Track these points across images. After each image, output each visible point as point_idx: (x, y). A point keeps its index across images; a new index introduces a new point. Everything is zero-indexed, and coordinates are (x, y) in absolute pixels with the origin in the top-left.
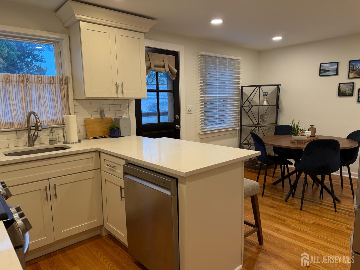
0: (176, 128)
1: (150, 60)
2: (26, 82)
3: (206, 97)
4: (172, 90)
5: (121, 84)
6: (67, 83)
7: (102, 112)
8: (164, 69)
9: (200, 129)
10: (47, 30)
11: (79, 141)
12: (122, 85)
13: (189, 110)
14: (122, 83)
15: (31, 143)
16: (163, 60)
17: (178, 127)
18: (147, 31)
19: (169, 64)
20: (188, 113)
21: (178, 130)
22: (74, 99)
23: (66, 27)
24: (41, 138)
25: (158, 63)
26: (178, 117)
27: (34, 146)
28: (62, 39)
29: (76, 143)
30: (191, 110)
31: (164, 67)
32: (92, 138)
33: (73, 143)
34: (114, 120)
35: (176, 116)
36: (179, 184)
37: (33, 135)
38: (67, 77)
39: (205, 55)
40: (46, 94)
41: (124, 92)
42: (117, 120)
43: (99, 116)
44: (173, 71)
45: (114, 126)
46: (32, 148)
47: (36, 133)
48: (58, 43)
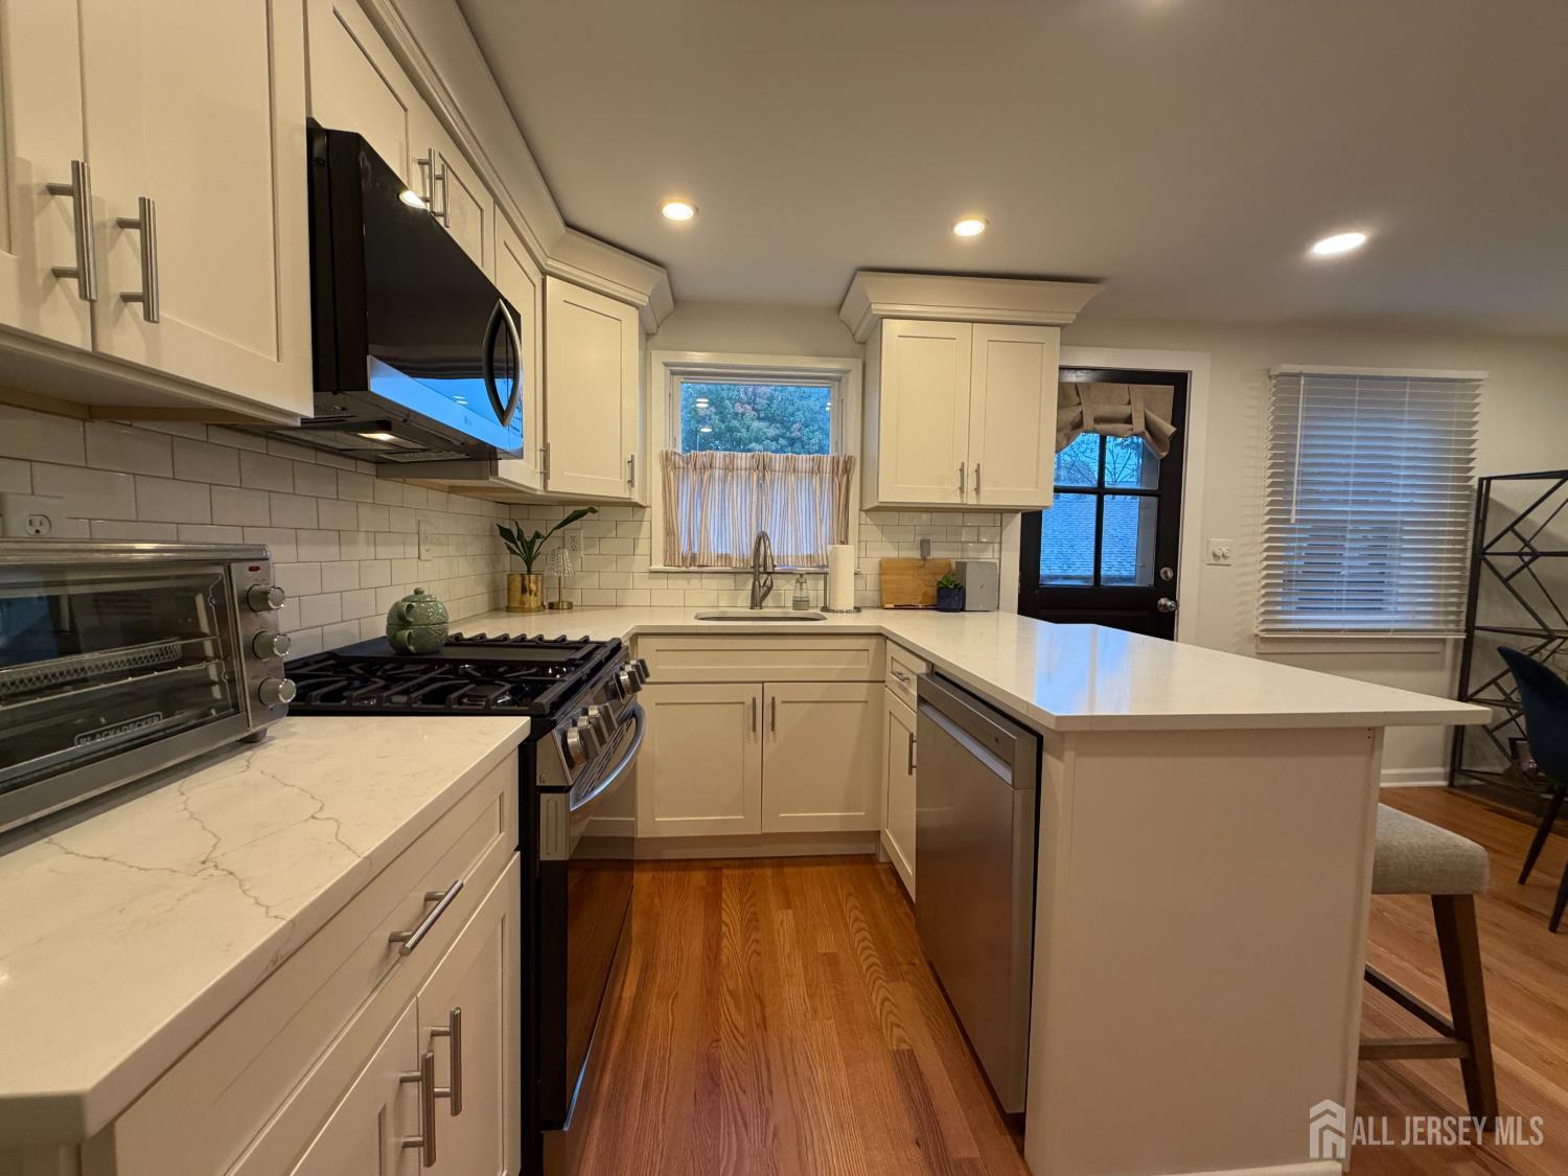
0: (1160, 610)
1: (1080, 404)
2: (763, 467)
3: (1294, 512)
4: (1155, 487)
5: (976, 468)
6: (847, 471)
7: (925, 545)
8: (1129, 426)
9: (1261, 619)
10: (818, 355)
11: (858, 609)
12: (977, 471)
13: (1214, 555)
14: (979, 465)
15: (756, 602)
16: (1126, 401)
17: (1165, 605)
18: (1069, 319)
19: (1148, 412)
20: (1213, 562)
21: (1165, 614)
22: (861, 510)
23: (860, 343)
24: (780, 595)
25: (1106, 410)
26: (1170, 574)
27: (761, 608)
28: (849, 371)
29: (848, 612)
30: (1223, 556)
31: (1129, 420)
32: (892, 606)
33: (842, 612)
34: (954, 566)
35: (1162, 571)
36: (1044, 753)
37: (762, 585)
38: (850, 458)
39: (1298, 375)
41: (983, 489)
42: (962, 567)
43: (916, 554)
44: (1160, 430)
45: (948, 581)
46: (757, 612)
47: (768, 582)
48: (839, 380)
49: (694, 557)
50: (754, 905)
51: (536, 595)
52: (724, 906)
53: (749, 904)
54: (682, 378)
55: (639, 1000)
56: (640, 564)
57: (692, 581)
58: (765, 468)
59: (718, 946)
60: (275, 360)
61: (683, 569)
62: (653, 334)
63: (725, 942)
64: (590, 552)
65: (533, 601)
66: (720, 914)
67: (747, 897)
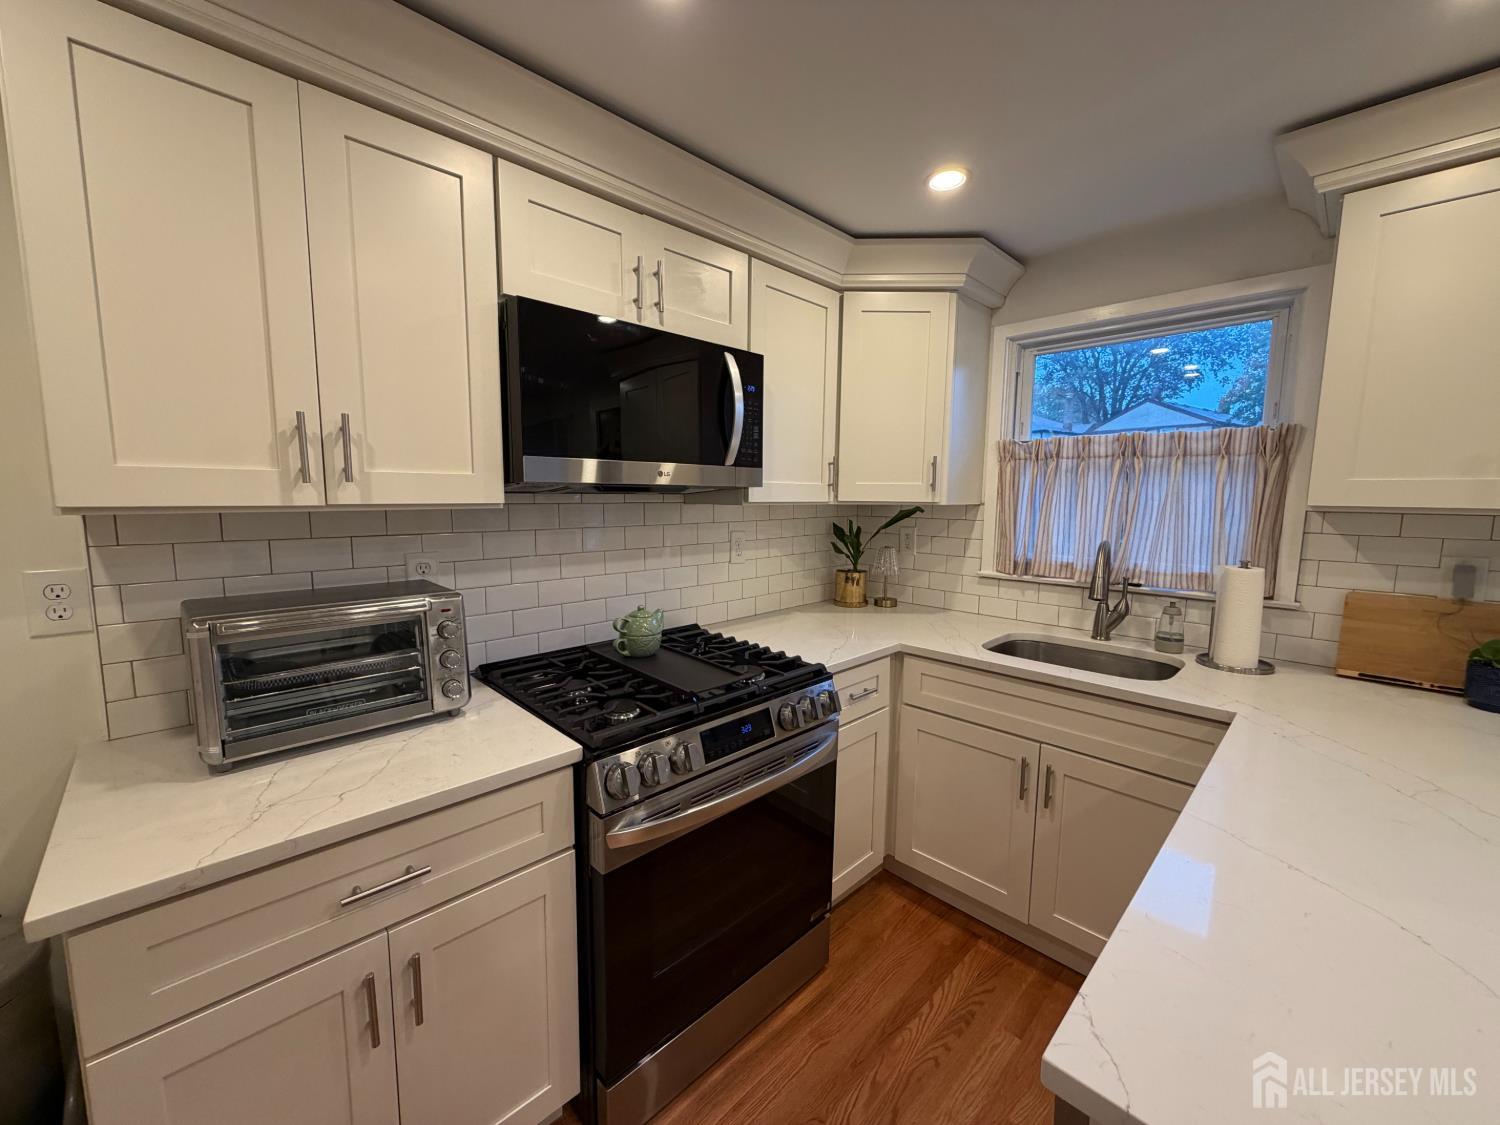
7: (1466, 575)
11: (1265, 667)
15: (1101, 630)
23: (1329, 237)
27: (1108, 638)
28: (1305, 290)
29: (1244, 671)
32: (1355, 674)
37: (1111, 608)
40: (1196, 489)
43: (1441, 590)
46: (1100, 644)
47: (1122, 606)
48: (1289, 305)
49: (1028, 565)
50: (981, 1003)
51: (858, 584)
52: (947, 982)
53: (977, 999)
54: (1034, 351)
55: (795, 1022)
56: (969, 567)
57: (1027, 592)
58: (1134, 454)
59: (904, 1023)
60: (470, 473)
61: (1015, 577)
62: (999, 308)
63: (914, 1025)
64: (922, 550)
65: (855, 591)
66: (935, 989)
67: (982, 989)
